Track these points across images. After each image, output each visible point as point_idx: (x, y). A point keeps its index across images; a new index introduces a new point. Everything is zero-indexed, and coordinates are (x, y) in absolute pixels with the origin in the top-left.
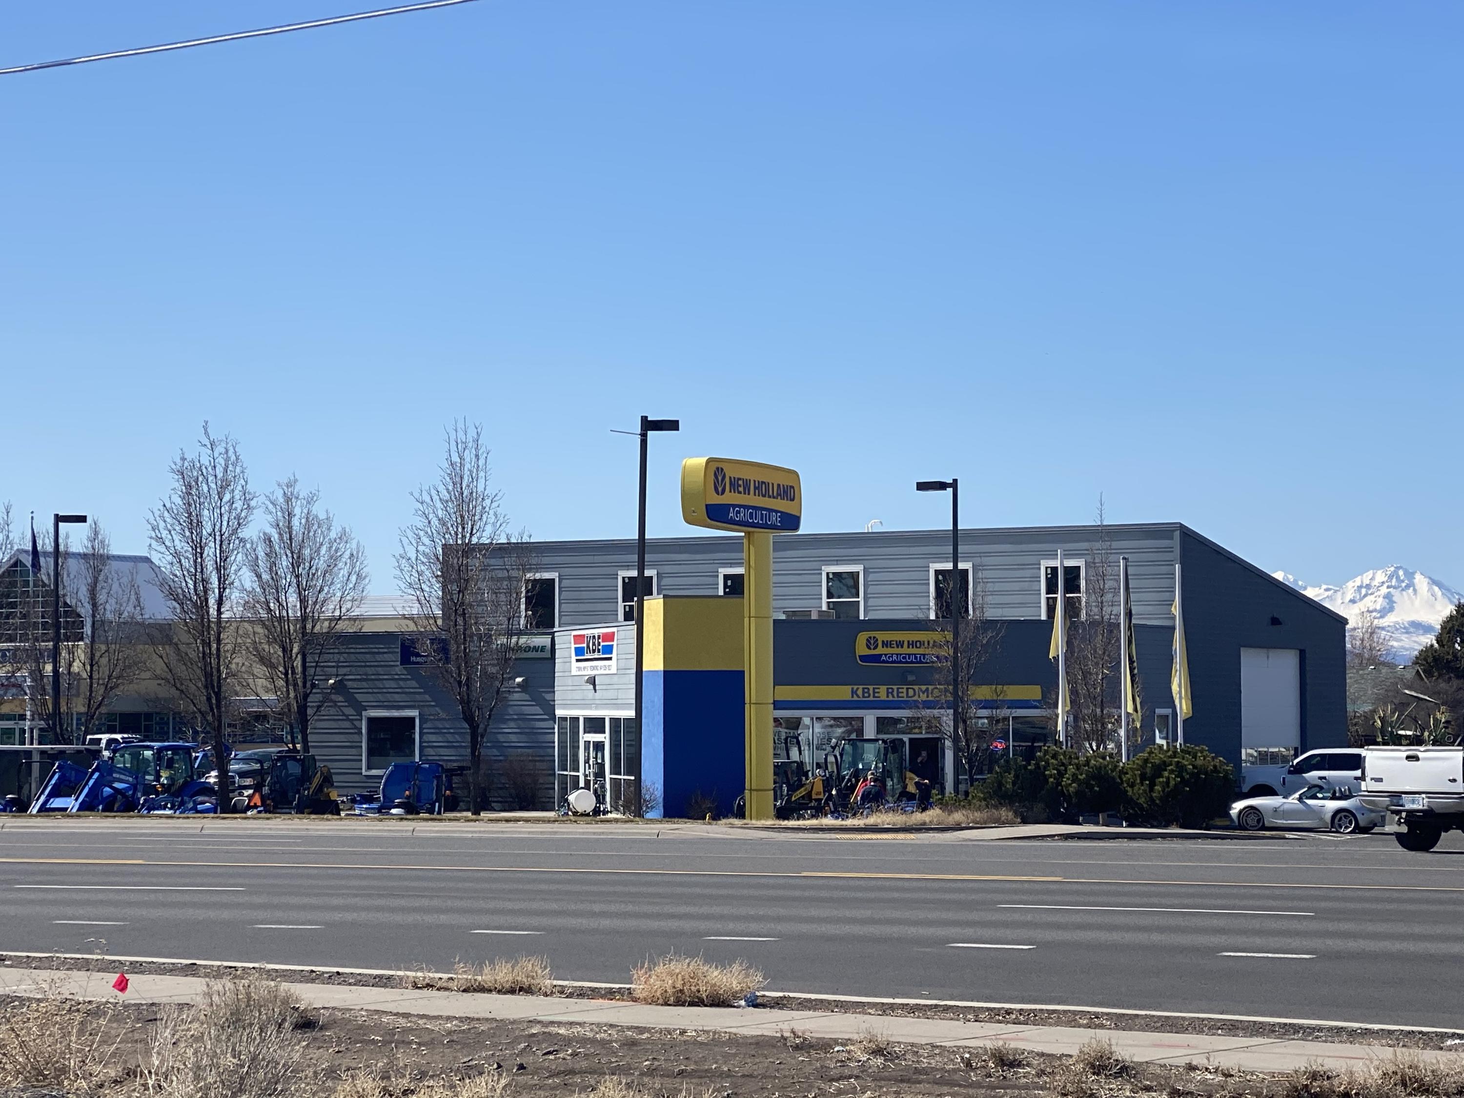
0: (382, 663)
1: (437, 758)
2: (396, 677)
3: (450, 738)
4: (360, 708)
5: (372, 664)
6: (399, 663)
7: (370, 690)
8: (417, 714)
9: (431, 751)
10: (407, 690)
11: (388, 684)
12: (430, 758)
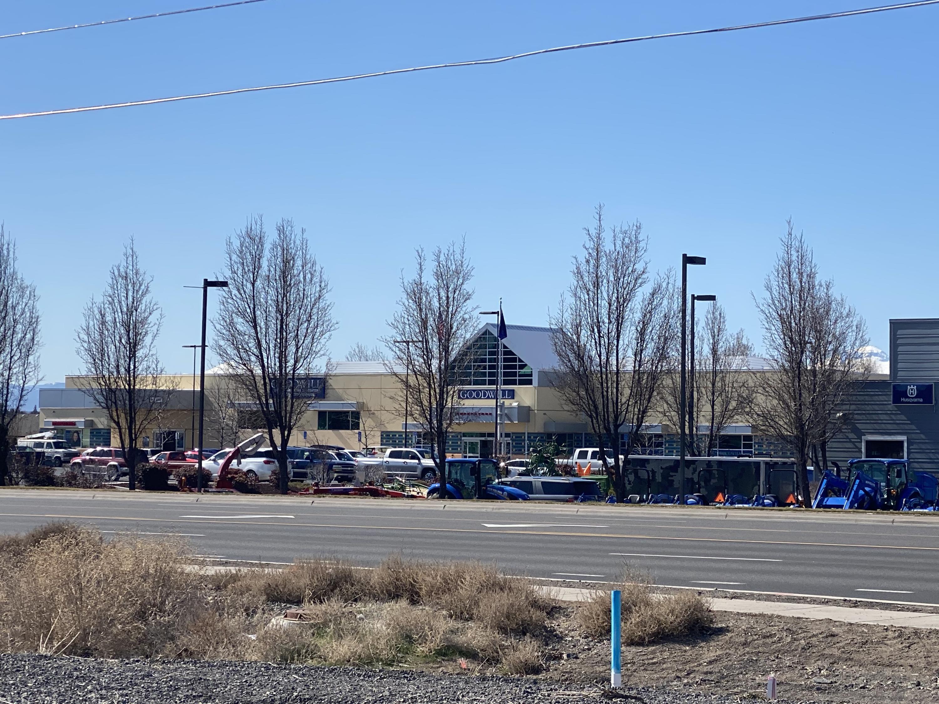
0: (878, 403)
1: (922, 470)
2: (889, 412)
3: (932, 456)
4: (860, 434)
5: (870, 403)
6: (891, 402)
7: (868, 421)
8: (906, 438)
9: (916, 465)
10: (898, 422)
11: (882, 417)
12: (915, 470)
